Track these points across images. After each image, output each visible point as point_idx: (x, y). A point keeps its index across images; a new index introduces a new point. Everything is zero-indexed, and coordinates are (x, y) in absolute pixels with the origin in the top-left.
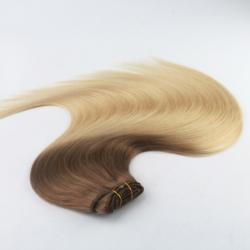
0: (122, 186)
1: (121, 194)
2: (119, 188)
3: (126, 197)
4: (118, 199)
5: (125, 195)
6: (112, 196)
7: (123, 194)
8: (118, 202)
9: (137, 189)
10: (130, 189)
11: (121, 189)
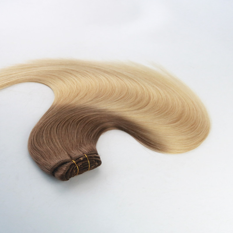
0: (82, 159)
1: (79, 166)
2: (79, 160)
3: (83, 169)
4: (75, 169)
5: (83, 167)
6: (71, 166)
7: (81, 165)
8: (74, 172)
9: (95, 162)
10: (88, 162)
11: (81, 161)
